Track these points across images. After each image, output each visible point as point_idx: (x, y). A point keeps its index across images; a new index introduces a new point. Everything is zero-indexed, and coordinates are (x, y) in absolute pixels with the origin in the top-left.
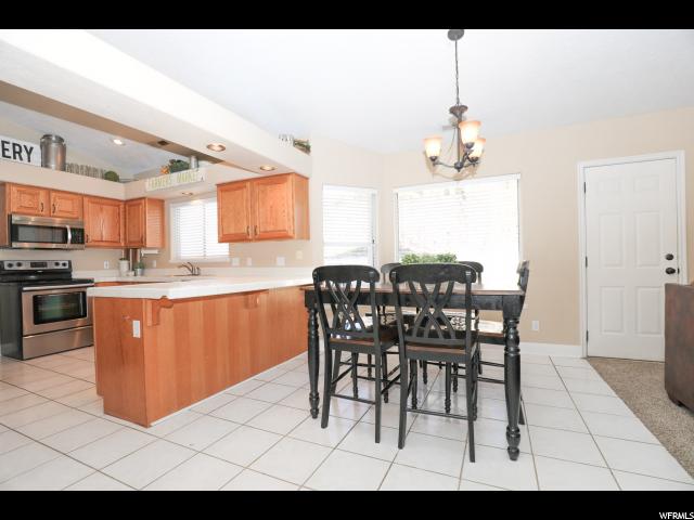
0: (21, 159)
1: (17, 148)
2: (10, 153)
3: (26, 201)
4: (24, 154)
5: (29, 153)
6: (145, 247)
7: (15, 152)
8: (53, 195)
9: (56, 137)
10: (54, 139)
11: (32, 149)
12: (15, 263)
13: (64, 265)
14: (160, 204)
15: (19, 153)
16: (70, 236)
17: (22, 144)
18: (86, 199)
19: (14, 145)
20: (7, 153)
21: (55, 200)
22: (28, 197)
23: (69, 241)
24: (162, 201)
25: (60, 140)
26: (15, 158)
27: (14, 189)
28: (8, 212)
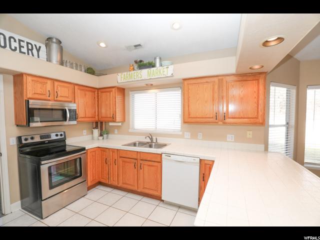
0: (33, 55)
1: (30, 46)
2: (24, 50)
3: (39, 88)
4: (35, 51)
5: (38, 50)
6: (114, 121)
7: (28, 49)
8: (56, 83)
9: (57, 39)
10: (54, 40)
11: (40, 47)
12: (29, 138)
13: (61, 135)
14: (122, 91)
15: (32, 50)
16: (68, 115)
17: (33, 43)
18: (76, 87)
19: (28, 43)
20: (23, 50)
21: (57, 89)
22: (39, 85)
23: (68, 119)
24: (124, 89)
25: (59, 42)
26: (28, 54)
27: (29, 79)
28: (25, 98)
